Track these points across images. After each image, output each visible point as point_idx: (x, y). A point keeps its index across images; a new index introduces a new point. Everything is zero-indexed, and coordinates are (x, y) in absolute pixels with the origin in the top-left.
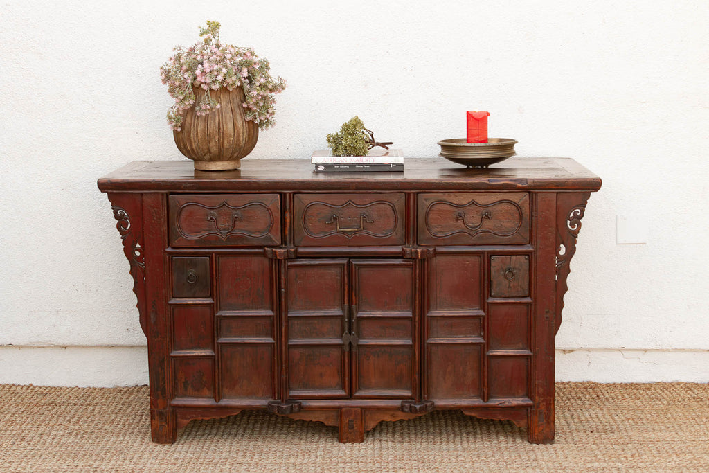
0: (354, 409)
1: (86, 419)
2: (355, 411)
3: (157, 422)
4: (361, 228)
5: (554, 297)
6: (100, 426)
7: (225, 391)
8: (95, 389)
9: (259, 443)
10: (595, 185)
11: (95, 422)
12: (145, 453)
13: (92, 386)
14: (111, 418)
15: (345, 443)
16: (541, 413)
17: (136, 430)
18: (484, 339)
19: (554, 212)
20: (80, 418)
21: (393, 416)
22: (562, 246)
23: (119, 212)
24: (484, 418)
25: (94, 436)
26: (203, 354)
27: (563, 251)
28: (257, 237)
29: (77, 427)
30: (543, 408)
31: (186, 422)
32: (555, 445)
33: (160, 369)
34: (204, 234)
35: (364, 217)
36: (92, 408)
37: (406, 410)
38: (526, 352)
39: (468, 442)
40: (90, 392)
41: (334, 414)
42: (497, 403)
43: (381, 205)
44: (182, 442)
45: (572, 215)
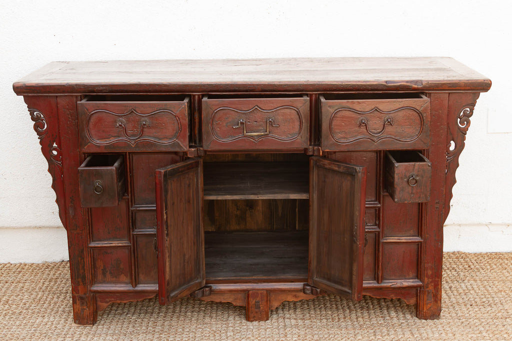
0: (259, 292)
1: (15, 298)
2: (261, 294)
3: (78, 306)
4: (268, 132)
5: (444, 189)
6: (27, 305)
7: (141, 277)
8: (25, 265)
9: (174, 323)
10: (485, 86)
11: (24, 301)
12: (68, 336)
13: (23, 262)
14: (39, 296)
15: (252, 321)
16: (429, 293)
17: (60, 309)
18: (379, 227)
19: (446, 112)
20: (10, 297)
21: (295, 296)
22: (452, 143)
23: (35, 113)
24: (377, 297)
25: (21, 317)
26: (120, 245)
27: (452, 147)
28: (166, 143)
29: (7, 306)
30: (431, 288)
31: (105, 305)
32: (441, 321)
33: (80, 258)
34: (113, 140)
35: (270, 122)
36: (21, 285)
37: (308, 292)
38: (417, 239)
39: (363, 318)
40: (21, 268)
41: (240, 296)
42: (390, 284)
43: (286, 110)
44: (102, 322)
45: (462, 114)
